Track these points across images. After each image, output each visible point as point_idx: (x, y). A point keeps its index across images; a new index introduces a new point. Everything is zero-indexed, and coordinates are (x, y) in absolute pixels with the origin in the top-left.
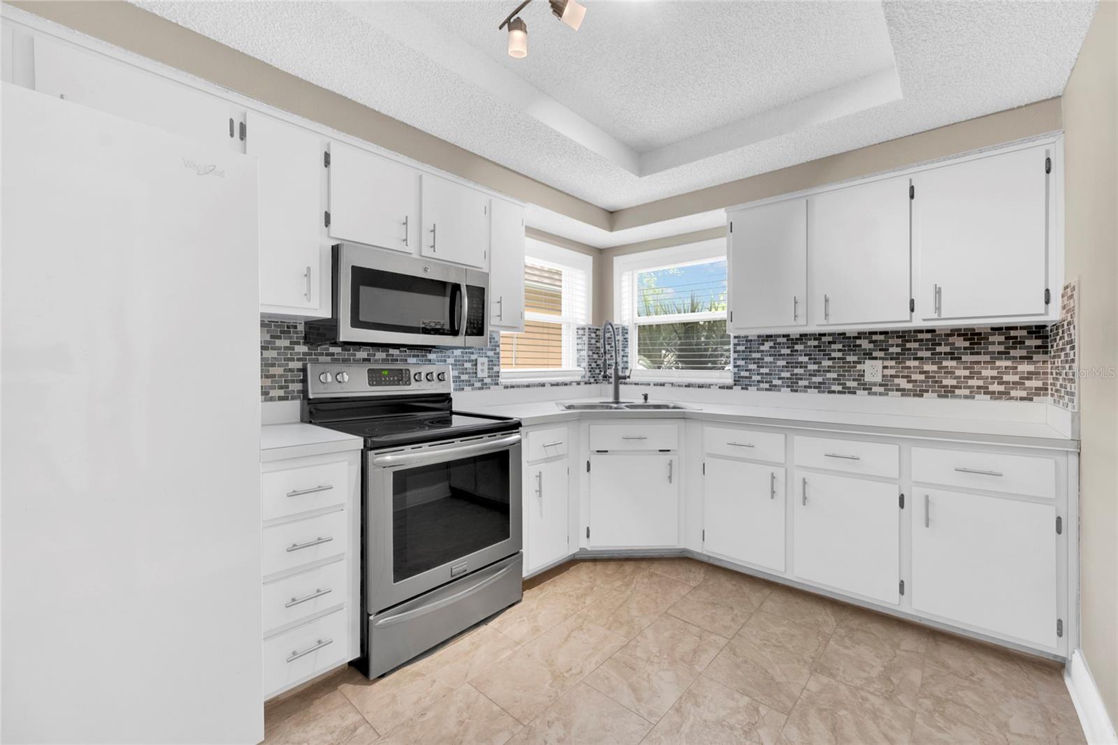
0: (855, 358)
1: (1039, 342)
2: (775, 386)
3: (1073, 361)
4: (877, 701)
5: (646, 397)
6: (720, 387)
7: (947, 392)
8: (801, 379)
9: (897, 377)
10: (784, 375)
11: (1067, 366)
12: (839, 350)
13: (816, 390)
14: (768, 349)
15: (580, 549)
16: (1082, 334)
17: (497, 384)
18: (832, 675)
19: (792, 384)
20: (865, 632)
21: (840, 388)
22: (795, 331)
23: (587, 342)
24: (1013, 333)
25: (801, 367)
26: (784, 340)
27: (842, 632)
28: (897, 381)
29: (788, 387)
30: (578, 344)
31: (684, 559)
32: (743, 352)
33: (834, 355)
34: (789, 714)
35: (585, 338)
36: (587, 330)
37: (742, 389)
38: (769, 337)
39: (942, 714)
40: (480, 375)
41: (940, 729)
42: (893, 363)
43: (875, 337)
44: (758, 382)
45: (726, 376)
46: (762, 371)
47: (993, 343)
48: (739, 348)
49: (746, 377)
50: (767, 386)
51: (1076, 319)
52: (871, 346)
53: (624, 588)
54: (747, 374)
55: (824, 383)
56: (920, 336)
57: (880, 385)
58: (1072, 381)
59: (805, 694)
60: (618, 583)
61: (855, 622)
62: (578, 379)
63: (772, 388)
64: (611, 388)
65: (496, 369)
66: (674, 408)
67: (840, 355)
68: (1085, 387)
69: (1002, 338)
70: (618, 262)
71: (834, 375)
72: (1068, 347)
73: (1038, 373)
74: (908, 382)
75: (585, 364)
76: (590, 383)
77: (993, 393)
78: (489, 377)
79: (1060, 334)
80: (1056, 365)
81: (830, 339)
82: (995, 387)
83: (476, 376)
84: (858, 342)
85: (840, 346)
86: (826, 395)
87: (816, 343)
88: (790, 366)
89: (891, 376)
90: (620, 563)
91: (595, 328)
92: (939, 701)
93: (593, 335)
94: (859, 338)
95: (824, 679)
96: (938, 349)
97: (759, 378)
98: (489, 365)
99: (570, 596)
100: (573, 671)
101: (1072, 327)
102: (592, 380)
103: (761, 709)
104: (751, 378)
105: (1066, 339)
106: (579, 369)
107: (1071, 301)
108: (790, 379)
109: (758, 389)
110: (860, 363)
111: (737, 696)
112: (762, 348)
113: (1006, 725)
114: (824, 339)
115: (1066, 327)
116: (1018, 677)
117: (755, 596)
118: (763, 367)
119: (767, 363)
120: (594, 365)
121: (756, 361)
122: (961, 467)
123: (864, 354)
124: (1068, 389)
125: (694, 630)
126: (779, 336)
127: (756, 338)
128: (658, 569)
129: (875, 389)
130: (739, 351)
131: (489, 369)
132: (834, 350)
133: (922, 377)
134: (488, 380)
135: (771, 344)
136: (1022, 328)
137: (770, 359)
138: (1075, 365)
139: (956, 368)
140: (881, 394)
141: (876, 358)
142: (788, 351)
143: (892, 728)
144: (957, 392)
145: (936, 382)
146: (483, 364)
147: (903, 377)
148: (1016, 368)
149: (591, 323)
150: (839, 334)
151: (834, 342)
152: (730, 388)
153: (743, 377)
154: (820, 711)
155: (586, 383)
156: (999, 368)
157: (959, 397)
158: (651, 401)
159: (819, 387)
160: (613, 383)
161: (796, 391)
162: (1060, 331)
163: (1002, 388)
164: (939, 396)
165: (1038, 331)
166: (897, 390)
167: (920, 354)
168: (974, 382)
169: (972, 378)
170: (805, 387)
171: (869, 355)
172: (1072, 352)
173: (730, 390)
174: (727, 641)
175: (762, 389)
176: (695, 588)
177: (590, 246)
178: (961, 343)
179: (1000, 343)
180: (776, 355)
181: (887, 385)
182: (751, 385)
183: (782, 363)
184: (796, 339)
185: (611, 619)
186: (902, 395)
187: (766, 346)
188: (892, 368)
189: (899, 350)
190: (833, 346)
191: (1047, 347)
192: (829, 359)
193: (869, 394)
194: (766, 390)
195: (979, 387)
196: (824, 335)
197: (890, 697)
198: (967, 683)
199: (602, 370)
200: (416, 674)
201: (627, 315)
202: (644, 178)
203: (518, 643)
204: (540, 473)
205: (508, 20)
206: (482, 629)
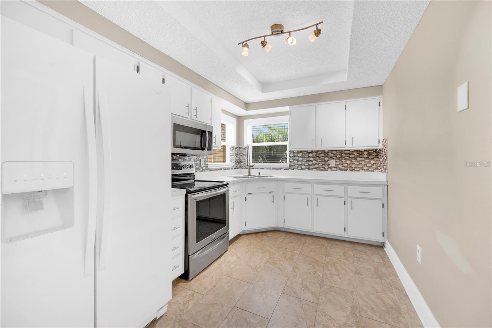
0: (327, 159)
1: (376, 154)
2: (303, 168)
3: (386, 160)
4: (344, 261)
5: (259, 174)
6: (284, 169)
7: (353, 170)
8: (311, 166)
9: (339, 165)
10: (306, 164)
11: (384, 161)
12: (323, 156)
13: (316, 170)
14: (301, 155)
15: (243, 230)
16: (388, 153)
17: (207, 169)
18: (331, 256)
19: (309, 168)
20: (336, 244)
21: (323, 169)
22: (309, 149)
23: (234, 152)
24: (370, 152)
25: (311, 162)
26: (306, 153)
27: (330, 245)
28: (339, 166)
29: (307, 168)
30: (231, 153)
31: (275, 231)
32: (292, 156)
33: (321, 158)
34: (323, 267)
35: (234, 151)
36: (234, 148)
37: (292, 169)
38: (301, 151)
39: (359, 261)
40: (202, 165)
41: (360, 264)
42: (338, 160)
43: (333, 152)
44: (297, 167)
45: (287, 164)
46: (299, 163)
47: (365, 154)
48: (291, 155)
49: (293, 166)
50: (300, 168)
51: (387, 148)
52: (332, 155)
53: (261, 242)
54: (293, 164)
55: (318, 167)
56: (346, 152)
57: (335, 168)
58: (386, 166)
59: (326, 262)
60: (259, 241)
61: (332, 242)
62: (231, 167)
63: (302, 169)
64: (247, 170)
65: (207, 163)
66: (270, 177)
67: (323, 158)
68: (389, 167)
69: (367, 153)
70: (246, 122)
71: (321, 164)
72: (384, 156)
73: (375, 163)
74: (343, 166)
75: (234, 161)
76: (235, 169)
77: (365, 169)
78: (205, 166)
79: (382, 152)
80: (380, 161)
81: (320, 152)
82: (365, 168)
83: (201, 166)
84: (328, 153)
85: (323, 155)
86: (319, 171)
87: (316, 154)
88: (308, 161)
89: (338, 165)
90: (256, 234)
91: (237, 147)
92: (358, 258)
93: (236, 150)
94: (329, 152)
95: (330, 258)
96: (351, 156)
97: (298, 166)
98: (205, 162)
99: (244, 246)
100: (258, 267)
101: (386, 150)
102: (236, 167)
103: (316, 267)
104: (295, 166)
105: (384, 153)
106: (231, 163)
107: (386, 143)
108: (308, 166)
109: (297, 170)
110: (329, 160)
111: (308, 265)
112: (299, 155)
113: (374, 261)
114: (318, 152)
115: (384, 150)
116: (374, 250)
117: (303, 239)
118: (299, 162)
119: (300, 160)
120: (237, 161)
121: (297, 160)
122: (360, 191)
123: (330, 158)
124: (384, 168)
125: (289, 250)
126: (304, 151)
127: (297, 152)
128: (270, 234)
129: (333, 169)
130: (291, 156)
131: (205, 163)
132: (321, 156)
133: (346, 165)
134: (204, 168)
135: (302, 154)
136: (372, 150)
137: (302, 159)
138: (386, 162)
139: (355, 162)
140: (335, 170)
141: (333, 159)
142: (307, 156)
143: (349, 266)
144: (356, 169)
145: (350, 166)
146: (203, 161)
147: (341, 165)
148: (370, 162)
149: (236, 145)
150: (323, 151)
151: (321, 154)
152: (288, 169)
153: (292, 165)
154: (331, 265)
155: (234, 169)
156: (366, 162)
157: (356, 171)
158: (261, 175)
159: (317, 169)
160: (248, 168)
161: (310, 170)
162: (382, 151)
163: (367, 168)
164: (351, 171)
165: (375, 151)
166: (340, 169)
167: (346, 158)
168: (360, 166)
169: (359, 165)
170: (313, 168)
171: (331, 158)
172: (386, 157)
173: (288, 170)
174: (300, 252)
175: (299, 170)
176: (284, 239)
177: (235, 115)
178: (356, 154)
179: (366, 154)
180: (303, 158)
181: (337, 168)
182: (295, 168)
183: (305, 160)
184: (310, 152)
185: (262, 251)
186: (341, 171)
187: (300, 155)
188: (338, 162)
189: (340, 156)
190: (321, 155)
191: (377, 156)
192: (320, 159)
193: (332, 170)
194: (300, 170)
195: (361, 168)
196: (318, 151)
197: (346, 259)
198: (363, 253)
199: (239, 164)
200: (205, 276)
201: (249, 142)
202: (264, 94)
203: (235, 262)
204: (233, 202)
205: (242, 43)
206: (219, 260)
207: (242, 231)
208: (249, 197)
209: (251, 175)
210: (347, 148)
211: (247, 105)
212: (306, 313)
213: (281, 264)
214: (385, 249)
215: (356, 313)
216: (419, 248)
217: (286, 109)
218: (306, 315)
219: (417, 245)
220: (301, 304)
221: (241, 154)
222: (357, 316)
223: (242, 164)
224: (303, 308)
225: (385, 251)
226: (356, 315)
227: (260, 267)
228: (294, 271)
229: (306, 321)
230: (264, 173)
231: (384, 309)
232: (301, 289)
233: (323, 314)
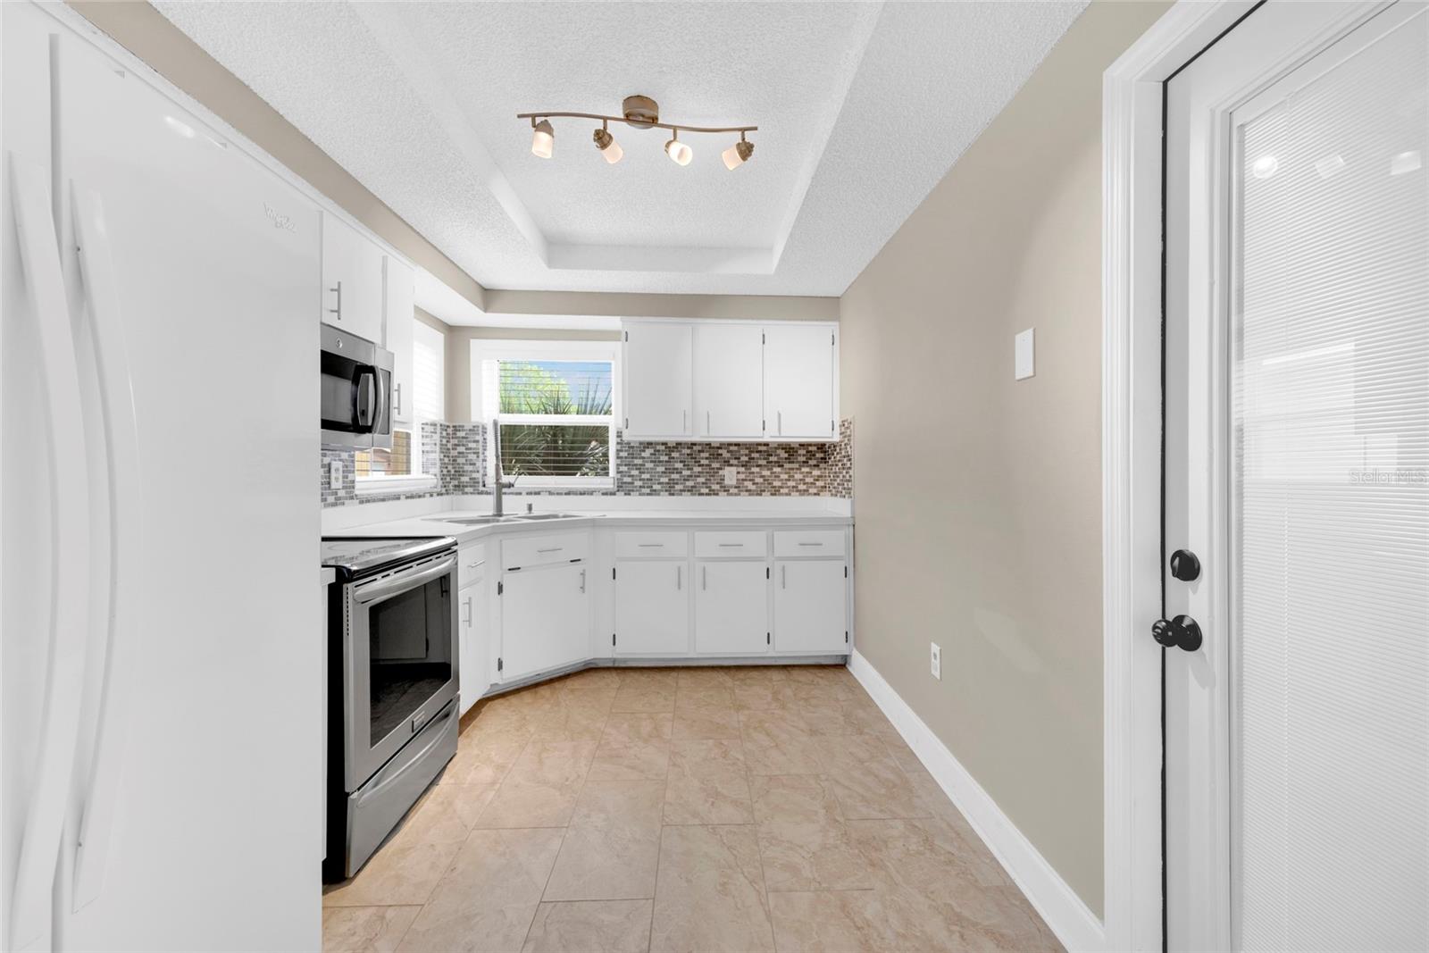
0: (717, 465)
1: (822, 455)
2: (655, 491)
3: (850, 468)
4: (780, 712)
5: (530, 507)
6: (603, 494)
7: (776, 492)
8: (677, 484)
9: (746, 480)
10: (663, 480)
11: (844, 471)
12: (707, 458)
13: (689, 493)
14: (649, 455)
15: (491, 685)
16: (856, 453)
17: (352, 498)
18: (748, 708)
19: (670, 490)
20: (748, 678)
21: (707, 491)
22: (672, 438)
23: (438, 442)
24: (810, 448)
25: (677, 473)
26: (663, 447)
27: (737, 683)
28: (746, 483)
29: (666, 491)
30: (423, 444)
31: (589, 670)
32: (626, 458)
33: (703, 462)
34: (740, 737)
35: (437, 437)
36: (439, 428)
37: (625, 494)
38: (649, 444)
39: (810, 705)
40: (334, 485)
41: (814, 712)
42: (743, 469)
43: (732, 448)
44: (640, 487)
45: (608, 482)
46: (644, 476)
47: (800, 455)
48: (622, 454)
49: (629, 483)
50: (648, 491)
51: (852, 443)
52: (729, 455)
53: (556, 709)
54: (629, 480)
55: (695, 487)
56: (760, 448)
57: (736, 487)
58: (849, 481)
59: (741, 724)
60: (547, 707)
61: (741, 675)
62: (427, 488)
63: (653, 492)
64: (491, 499)
65: (351, 477)
66: (564, 517)
67: (706, 462)
68: (858, 485)
69: (804, 452)
70: (476, 346)
71: (701, 480)
72: (845, 459)
73: (822, 476)
74: (753, 484)
75: (436, 470)
76: (442, 494)
77: (800, 491)
78: (344, 488)
79: (838, 450)
80: (834, 470)
81: (700, 448)
82: (802, 487)
83: (329, 487)
84: (720, 451)
85: (707, 455)
86: (697, 497)
87: (689, 451)
88: (669, 471)
89: (743, 480)
90: (533, 690)
91: (447, 424)
92: (806, 700)
93: (444, 433)
94: (721, 448)
95: (746, 712)
96: (771, 459)
97: (640, 483)
98: (344, 472)
100: (571, 778)
101: (848, 447)
102: (444, 490)
103: (723, 742)
104: (633, 483)
105: (843, 453)
106: (425, 476)
107: (848, 431)
108: (668, 483)
109: (640, 495)
110: (721, 469)
111: (705, 741)
112: (643, 454)
113: (838, 699)
114: (695, 448)
115: (843, 446)
116: (830, 674)
117: (670, 678)
118: (644, 473)
119: (647, 469)
120: (445, 471)
121: (640, 468)
122: (801, 542)
123: (725, 462)
124: (846, 486)
125: (644, 716)
126: (658, 444)
127: (638, 445)
128: (574, 683)
129: (732, 491)
130: (622, 458)
131: (344, 477)
132: (703, 458)
133: (761, 480)
134: (342, 493)
135: (652, 451)
136: (815, 445)
137: (651, 465)
138: (851, 472)
139: (781, 473)
140: (736, 495)
141: (732, 465)
142: (666, 458)
143: (794, 721)
144: (782, 490)
145: (769, 484)
146: (337, 470)
147: (750, 480)
148: (811, 473)
149: (443, 418)
150: (707, 445)
151: (703, 451)
152: (613, 494)
153: (625, 483)
154: (755, 728)
155: (438, 495)
156: (803, 473)
157: (782, 494)
158: (535, 512)
159: (691, 490)
160: (494, 493)
161: (673, 495)
162: (838, 449)
163: (804, 487)
164: (772, 494)
165: (821, 447)
166: (747, 491)
167: (760, 462)
168: (791, 483)
169: (789, 480)
170: (681, 491)
171: (727, 463)
172: (849, 463)
173: (613, 497)
174: (672, 714)
175: (643, 494)
176: (618, 689)
177: (441, 321)
178: (784, 455)
179: (804, 455)
180: (655, 462)
181: (740, 488)
182: (633, 491)
183: (660, 469)
184: (673, 447)
185: (567, 733)
186: (750, 495)
187: (647, 453)
188: (743, 473)
189: (746, 459)
190: (703, 455)
191: (825, 459)
192: (699, 466)
193: (728, 495)
194: (648, 494)
195: (793, 487)
196: (695, 444)
197: (783, 707)
198: (812, 687)
199: (455, 479)
200: (403, 851)
201: (486, 410)
202: (553, 270)
203: (493, 783)
204: (470, 599)
205: (534, 116)
206: (436, 790)
207: (489, 687)
208: (510, 581)
209: (504, 513)
210: (766, 439)
211: (488, 296)
212: (735, 852)
213: (635, 756)
214: (850, 669)
215: (838, 818)
216: (935, 648)
217: (613, 323)
218: (736, 857)
219: (933, 645)
220: (718, 836)
221: (462, 449)
222: (840, 823)
223: (465, 479)
224: (724, 843)
225: (851, 674)
226: (837, 821)
227: (579, 776)
228: (674, 765)
229: (741, 869)
230: (543, 506)
231: (883, 791)
232: (706, 801)
233: (773, 841)
